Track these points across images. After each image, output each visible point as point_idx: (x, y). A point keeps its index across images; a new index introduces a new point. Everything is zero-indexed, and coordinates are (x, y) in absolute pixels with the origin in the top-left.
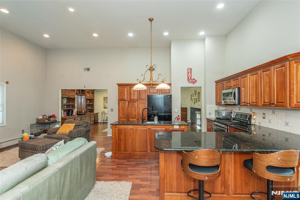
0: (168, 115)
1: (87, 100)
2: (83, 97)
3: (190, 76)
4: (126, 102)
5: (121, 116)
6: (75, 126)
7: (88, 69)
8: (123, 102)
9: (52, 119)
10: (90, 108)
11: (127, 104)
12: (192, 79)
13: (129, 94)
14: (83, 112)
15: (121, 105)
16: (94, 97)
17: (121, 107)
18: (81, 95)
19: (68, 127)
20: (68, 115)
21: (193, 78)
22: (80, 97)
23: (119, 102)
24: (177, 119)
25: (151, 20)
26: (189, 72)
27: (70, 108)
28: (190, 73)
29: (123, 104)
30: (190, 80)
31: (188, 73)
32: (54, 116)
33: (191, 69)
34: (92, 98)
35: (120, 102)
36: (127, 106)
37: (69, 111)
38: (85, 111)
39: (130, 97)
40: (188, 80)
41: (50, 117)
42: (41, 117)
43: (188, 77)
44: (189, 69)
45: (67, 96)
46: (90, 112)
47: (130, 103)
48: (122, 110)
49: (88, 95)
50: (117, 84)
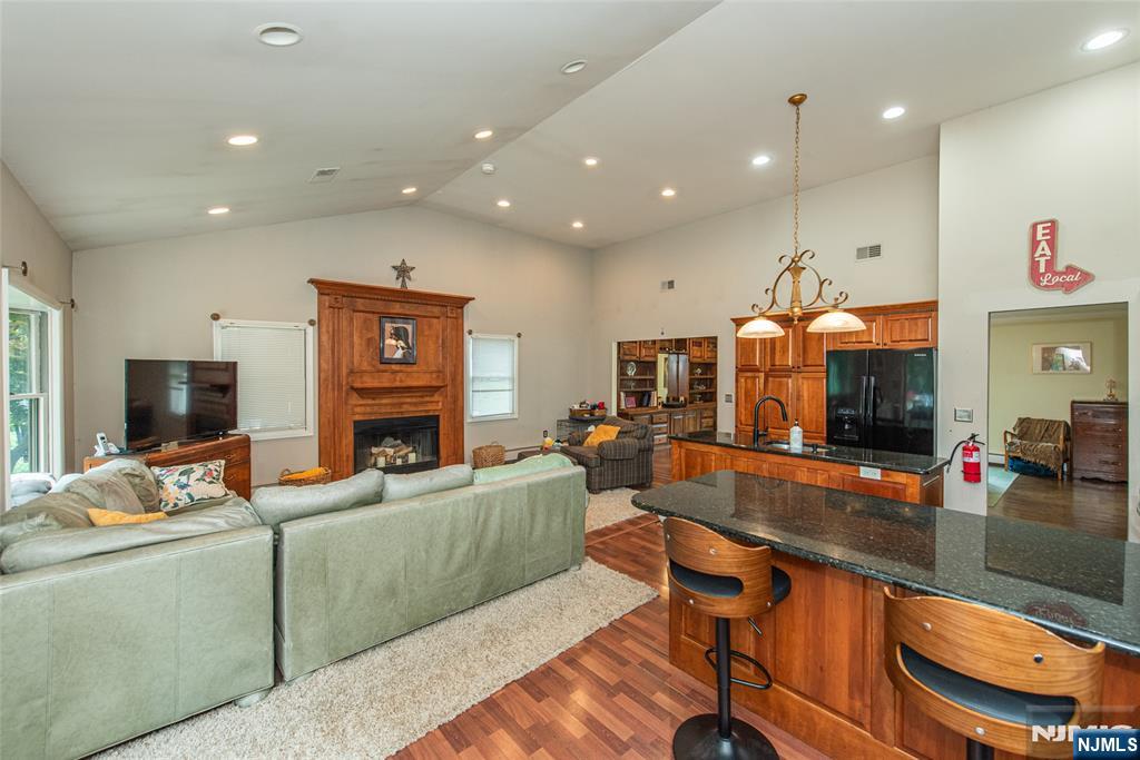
0: (915, 430)
1: (693, 366)
2: (683, 358)
3: (1042, 260)
4: (757, 374)
5: (743, 418)
6: (619, 432)
7: (671, 284)
8: (749, 374)
9: (597, 413)
10: (702, 388)
11: (762, 381)
12: (1060, 267)
13: (768, 349)
14: (682, 399)
15: (743, 385)
16: (716, 357)
17: (743, 391)
18: (678, 354)
19: (606, 432)
20: (640, 404)
21: (1066, 264)
22: (673, 358)
23: (737, 375)
24: (964, 449)
25: (796, 101)
26: (1039, 237)
27: (646, 387)
28: (1043, 244)
29: (749, 381)
30: (1043, 275)
31: (1035, 244)
32: (601, 406)
33: (1052, 227)
34: (708, 361)
35: (741, 374)
36: (762, 387)
37: (643, 393)
38: (687, 396)
39: (773, 358)
40: (1035, 276)
41: (594, 407)
42: (577, 407)
43: (1034, 265)
44: (1040, 227)
45: (634, 358)
46: (706, 401)
47: (770, 379)
48: (746, 402)
49: (696, 351)
50: (733, 320)
